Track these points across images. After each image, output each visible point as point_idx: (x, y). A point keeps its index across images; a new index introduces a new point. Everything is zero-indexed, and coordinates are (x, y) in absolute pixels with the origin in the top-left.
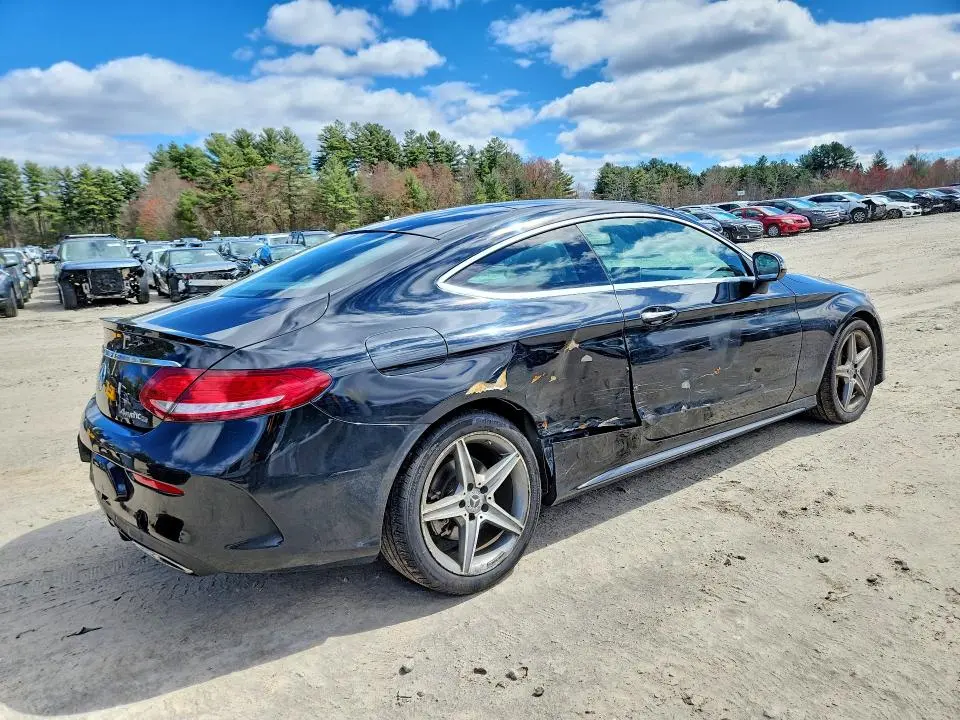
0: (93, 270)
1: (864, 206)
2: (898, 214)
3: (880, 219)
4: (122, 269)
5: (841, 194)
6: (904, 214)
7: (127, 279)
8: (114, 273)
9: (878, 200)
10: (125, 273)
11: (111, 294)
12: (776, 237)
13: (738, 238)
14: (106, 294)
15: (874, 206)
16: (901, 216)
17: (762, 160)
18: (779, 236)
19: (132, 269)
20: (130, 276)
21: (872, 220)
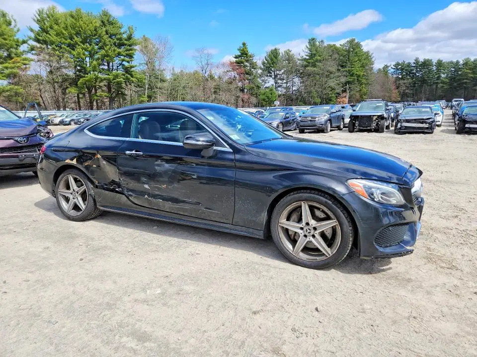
0: (361, 116)
4: (373, 116)
7: (375, 121)
8: (370, 118)
10: (375, 118)
11: (366, 127)
14: (364, 127)
19: (379, 116)
20: (376, 119)
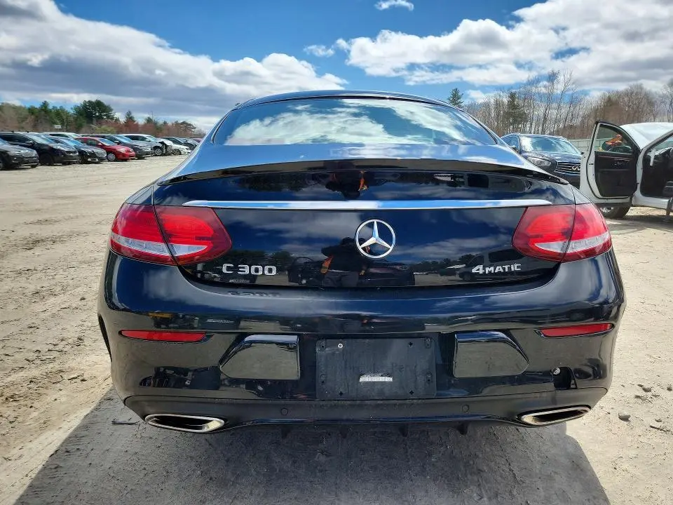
1: (161, 145)
2: (178, 152)
3: (169, 155)
5: (145, 136)
6: (182, 153)
9: (168, 143)
12: (114, 161)
13: (89, 160)
15: (166, 146)
16: (180, 154)
17: (45, 104)
18: (115, 161)
21: (165, 155)
